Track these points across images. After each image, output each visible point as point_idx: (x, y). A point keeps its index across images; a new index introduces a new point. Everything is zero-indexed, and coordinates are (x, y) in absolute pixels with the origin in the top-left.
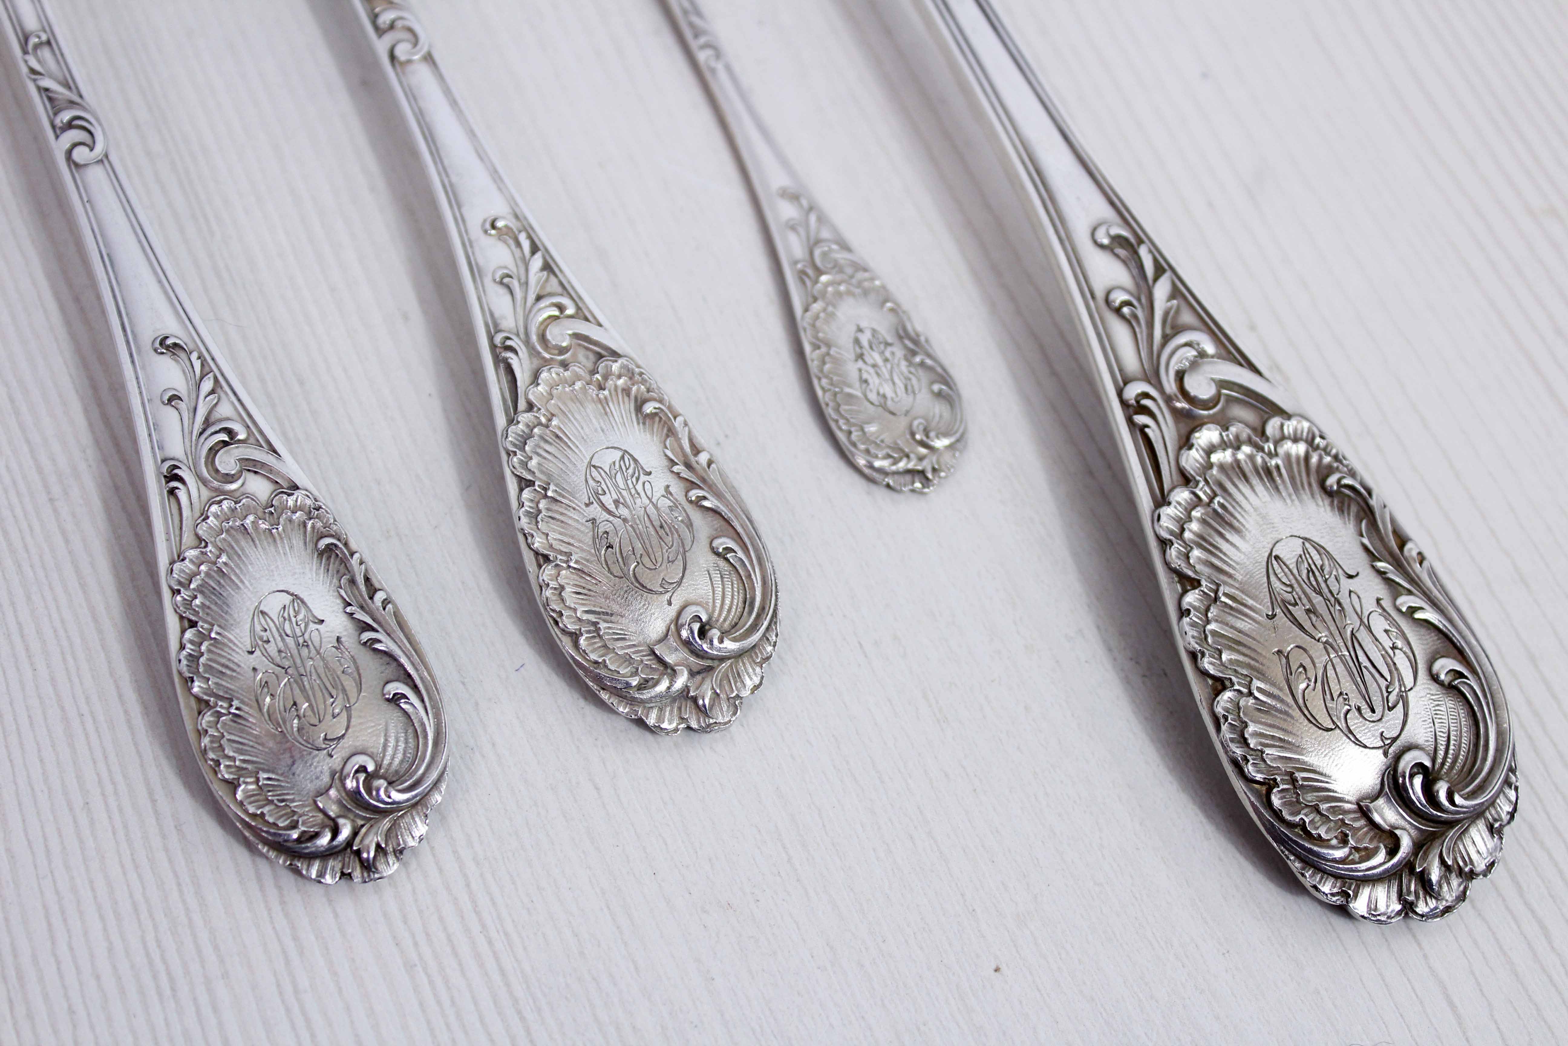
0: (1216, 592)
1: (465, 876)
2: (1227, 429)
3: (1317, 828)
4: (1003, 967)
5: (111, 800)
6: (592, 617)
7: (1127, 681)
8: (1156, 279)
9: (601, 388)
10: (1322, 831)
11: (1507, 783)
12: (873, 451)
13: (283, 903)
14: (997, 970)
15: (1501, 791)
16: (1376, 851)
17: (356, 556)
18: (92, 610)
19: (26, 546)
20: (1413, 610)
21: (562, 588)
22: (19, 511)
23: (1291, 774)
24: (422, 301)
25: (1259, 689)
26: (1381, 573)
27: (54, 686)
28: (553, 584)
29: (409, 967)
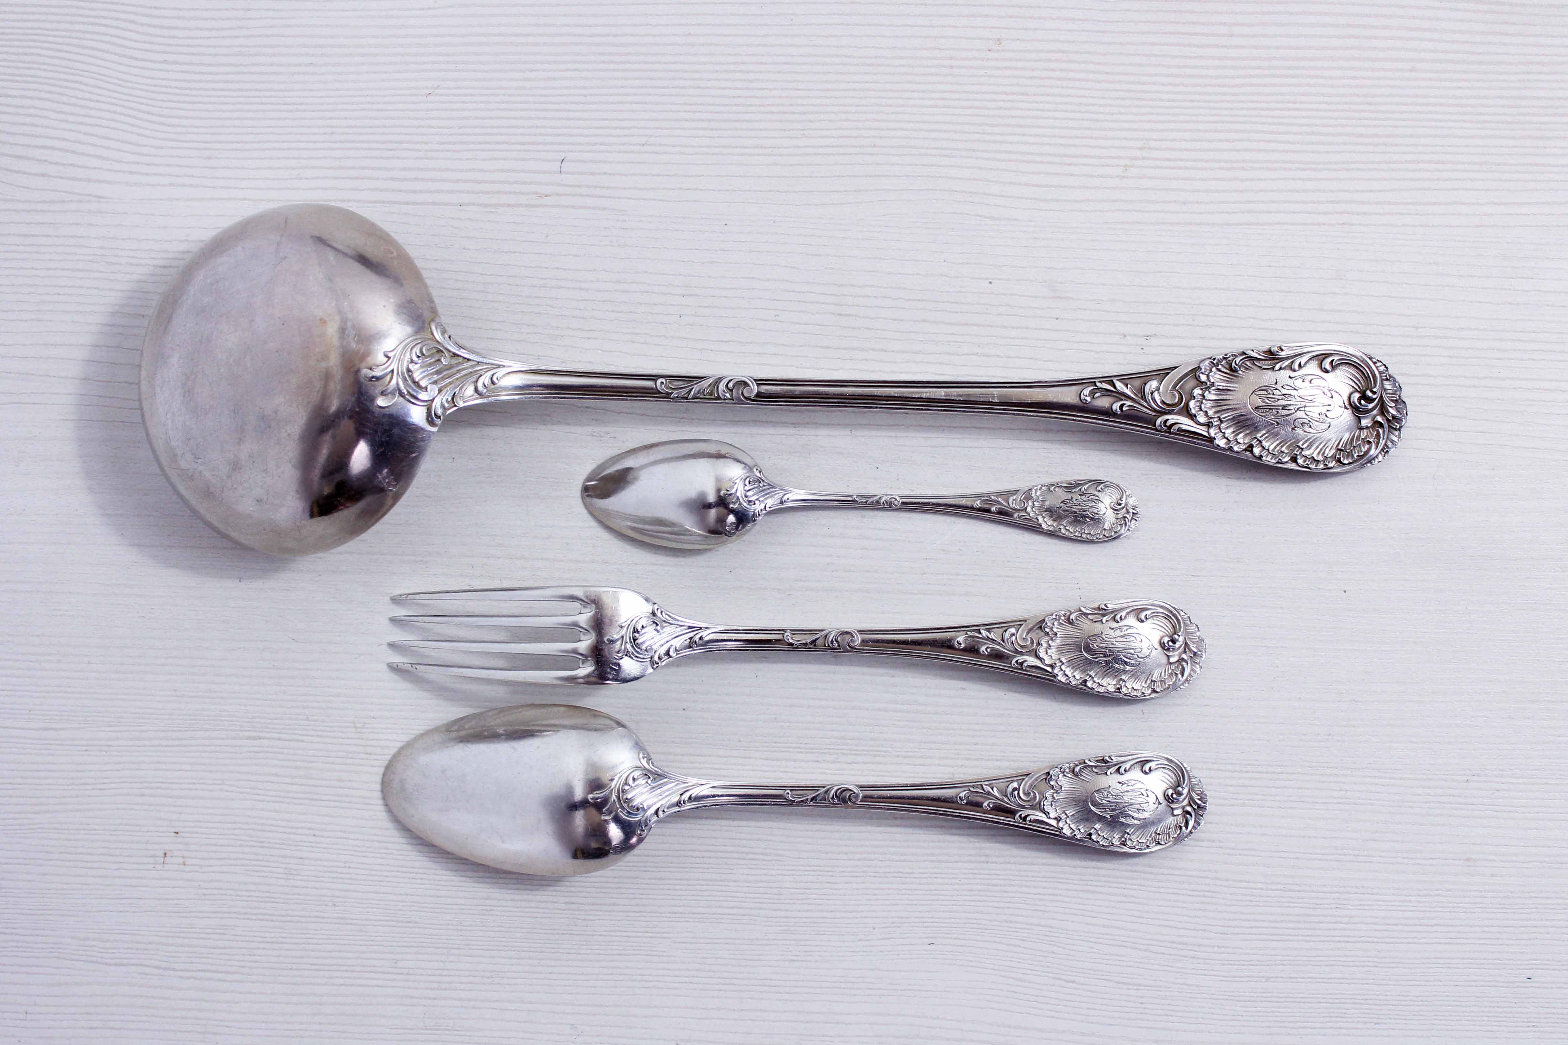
0: (1258, 440)
1: (1218, 770)
2: (1194, 397)
3: (1361, 451)
4: (1345, 589)
5: (1127, 886)
6: (1149, 682)
7: (1255, 479)
8: (1115, 387)
9: (1056, 634)
10: (1364, 450)
11: (1375, 363)
12: (1117, 530)
13: (1198, 840)
14: (1345, 592)
15: (1377, 367)
16: (1378, 431)
17: (1087, 761)
18: (1044, 864)
19: (1004, 880)
20: (1300, 365)
21: (1133, 688)
22: (987, 877)
23: (1338, 450)
24: (959, 679)
25: (1303, 445)
26: (1281, 369)
27: (1071, 890)
28: (1130, 690)
29: (1244, 805)
